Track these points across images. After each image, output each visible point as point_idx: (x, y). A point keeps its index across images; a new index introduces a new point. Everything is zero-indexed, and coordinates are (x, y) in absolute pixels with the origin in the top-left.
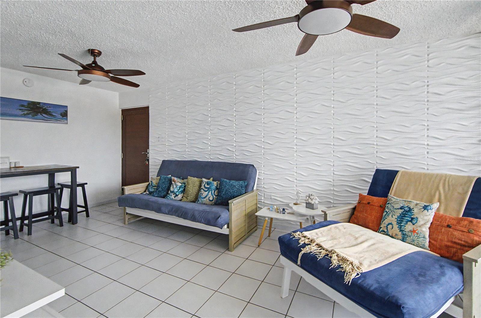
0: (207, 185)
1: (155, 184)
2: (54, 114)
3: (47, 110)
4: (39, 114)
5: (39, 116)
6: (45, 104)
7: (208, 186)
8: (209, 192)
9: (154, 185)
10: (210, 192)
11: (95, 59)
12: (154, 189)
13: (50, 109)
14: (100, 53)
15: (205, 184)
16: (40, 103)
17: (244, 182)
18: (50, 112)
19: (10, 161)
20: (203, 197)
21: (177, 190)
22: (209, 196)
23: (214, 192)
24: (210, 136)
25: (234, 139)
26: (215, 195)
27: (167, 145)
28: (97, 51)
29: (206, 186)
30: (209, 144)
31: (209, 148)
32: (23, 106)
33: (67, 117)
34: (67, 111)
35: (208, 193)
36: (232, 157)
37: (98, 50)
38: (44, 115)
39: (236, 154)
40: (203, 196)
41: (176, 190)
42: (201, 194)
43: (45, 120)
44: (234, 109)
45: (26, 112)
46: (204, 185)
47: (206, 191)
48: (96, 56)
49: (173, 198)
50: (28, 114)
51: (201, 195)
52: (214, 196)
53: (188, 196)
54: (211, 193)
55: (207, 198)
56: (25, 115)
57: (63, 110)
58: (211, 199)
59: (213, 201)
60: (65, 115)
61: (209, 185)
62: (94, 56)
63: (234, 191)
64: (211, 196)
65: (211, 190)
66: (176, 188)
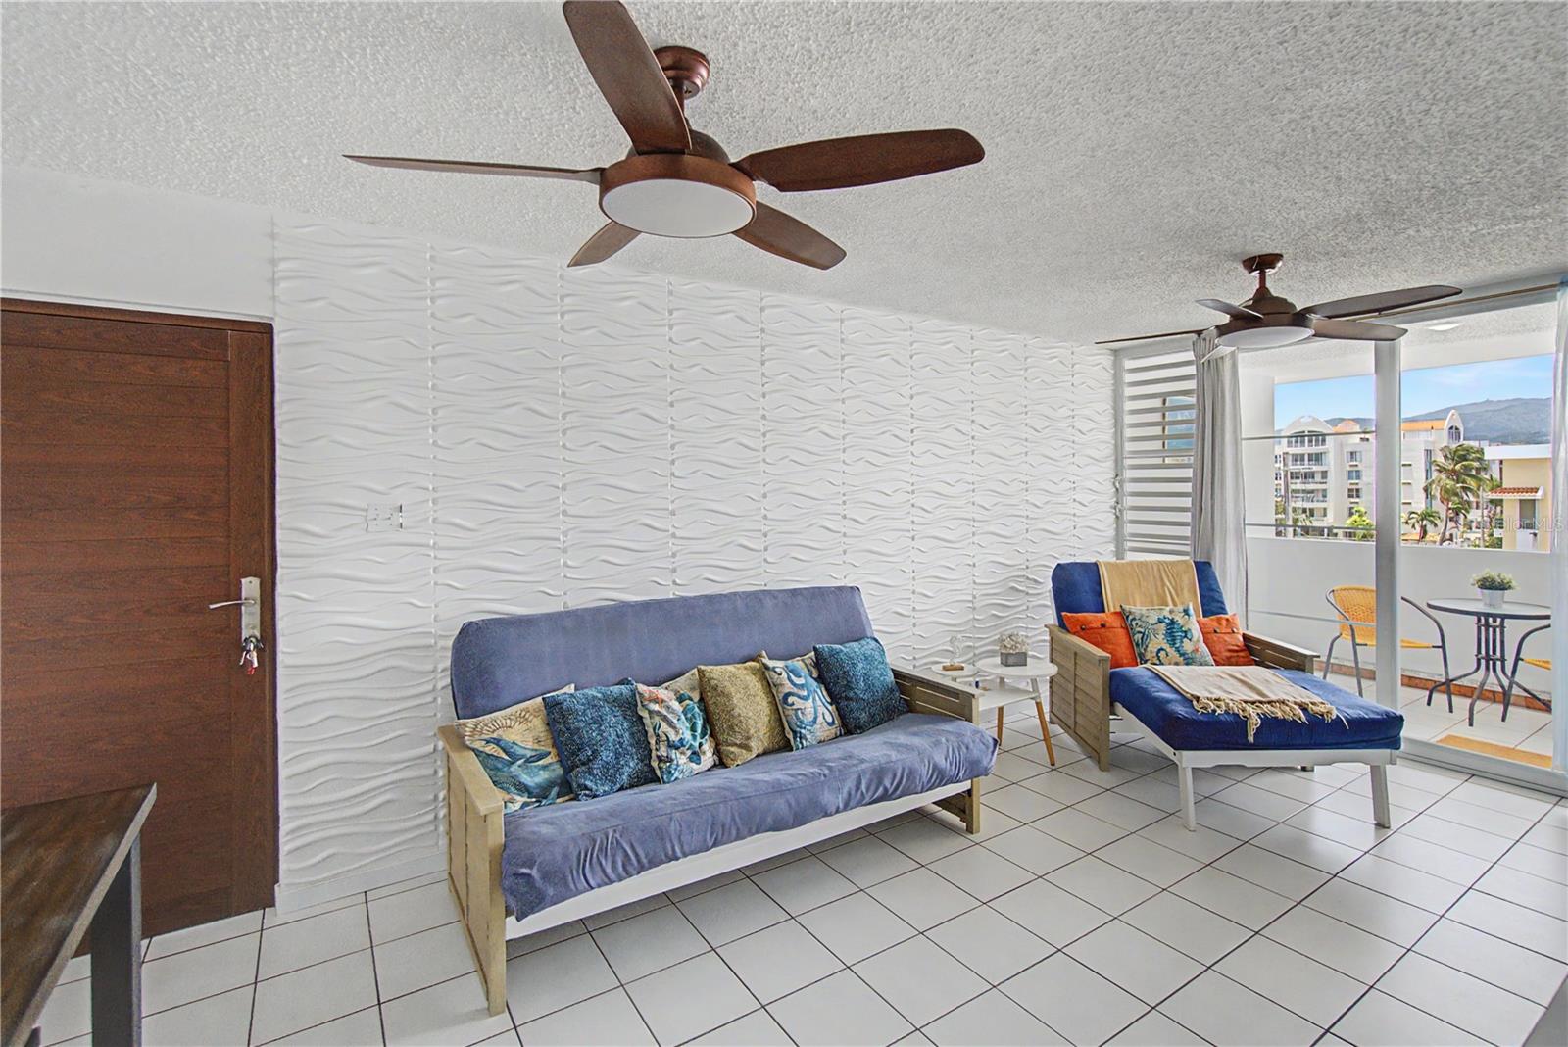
0: (795, 676)
1: (530, 745)
7: (802, 681)
8: (814, 699)
9: (529, 754)
10: (817, 698)
12: (544, 767)
15: (787, 674)
21: (690, 733)
23: (822, 693)
24: (672, 501)
25: (760, 509)
26: (828, 703)
29: (795, 680)
30: (670, 529)
31: (670, 545)
35: (814, 703)
39: (769, 559)
40: (810, 718)
41: (687, 733)
42: (799, 712)
47: (806, 699)
51: (800, 715)
52: (829, 707)
53: (748, 738)
54: (820, 700)
58: (828, 717)
61: (800, 677)
64: (824, 708)
65: (814, 690)
66: (680, 724)
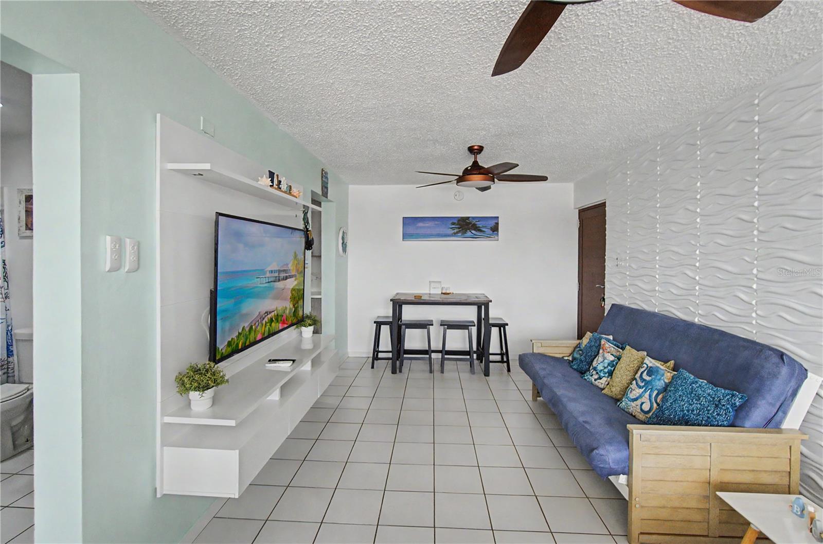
0: (647, 374)
2: (484, 229)
3: (476, 225)
4: (468, 231)
5: (469, 234)
6: (474, 218)
7: (648, 378)
8: (645, 391)
10: (648, 393)
11: (476, 158)
13: (479, 224)
14: (481, 149)
15: (645, 370)
16: (469, 217)
17: (733, 395)
18: (479, 227)
19: (442, 286)
20: (632, 398)
21: (602, 368)
22: (643, 400)
23: (658, 395)
24: (699, 261)
25: (755, 271)
26: (656, 402)
27: (628, 275)
28: (476, 147)
29: (645, 376)
30: (697, 278)
31: (697, 288)
32: (453, 224)
33: (498, 232)
34: (497, 224)
35: (643, 392)
36: (748, 320)
37: (478, 146)
38: (473, 232)
39: (758, 312)
40: (632, 396)
41: (600, 367)
43: (474, 237)
44: (756, 189)
45: (455, 231)
46: (642, 373)
47: (640, 387)
48: (477, 154)
49: (593, 380)
50: (457, 233)
51: (629, 391)
52: (655, 405)
54: (650, 396)
55: (639, 402)
56: (455, 234)
57: (492, 223)
58: (646, 407)
59: (649, 416)
60: (495, 229)
61: (650, 376)
62: (474, 154)
63: (691, 408)
64: (649, 401)
65: (651, 389)
66: (602, 362)
